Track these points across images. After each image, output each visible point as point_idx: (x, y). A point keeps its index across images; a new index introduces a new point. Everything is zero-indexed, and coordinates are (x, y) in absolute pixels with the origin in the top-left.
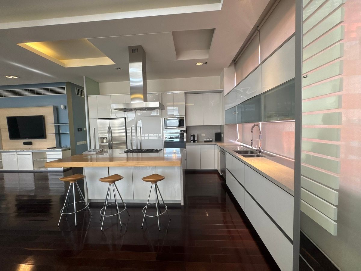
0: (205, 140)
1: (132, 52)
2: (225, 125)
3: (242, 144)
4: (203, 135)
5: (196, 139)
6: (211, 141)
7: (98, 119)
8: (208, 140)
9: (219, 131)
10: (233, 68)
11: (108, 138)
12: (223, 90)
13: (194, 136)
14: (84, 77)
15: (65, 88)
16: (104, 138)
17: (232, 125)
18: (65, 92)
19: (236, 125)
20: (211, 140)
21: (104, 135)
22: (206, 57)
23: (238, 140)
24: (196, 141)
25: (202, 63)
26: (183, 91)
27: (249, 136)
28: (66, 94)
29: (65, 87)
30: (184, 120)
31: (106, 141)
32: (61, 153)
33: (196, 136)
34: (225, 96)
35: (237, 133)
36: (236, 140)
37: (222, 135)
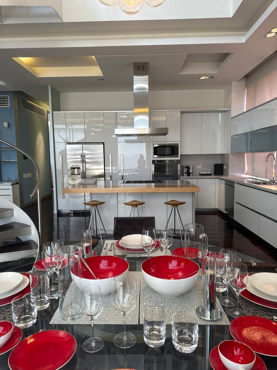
0: (202, 173)
1: (138, 70)
2: (231, 153)
3: (251, 177)
4: (199, 167)
5: (191, 171)
6: (210, 175)
7: (67, 143)
8: (206, 173)
9: (219, 162)
10: (243, 82)
11: (81, 168)
12: (230, 109)
13: (188, 168)
14: (49, 87)
15: (9, 98)
16: (74, 168)
17: (239, 154)
18: (9, 104)
19: (244, 154)
20: (209, 173)
21: (75, 165)
22: (214, 72)
23: (245, 172)
24: (191, 174)
25: (207, 78)
26: (179, 110)
27: (260, 167)
28: (9, 106)
29: (8, 96)
30: (178, 147)
31: (78, 172)
32: (11, 187)
33: (190, 168)
34: (232, 118)
35: (245, 164)
36: (243, 173)
37: (225, 167)
